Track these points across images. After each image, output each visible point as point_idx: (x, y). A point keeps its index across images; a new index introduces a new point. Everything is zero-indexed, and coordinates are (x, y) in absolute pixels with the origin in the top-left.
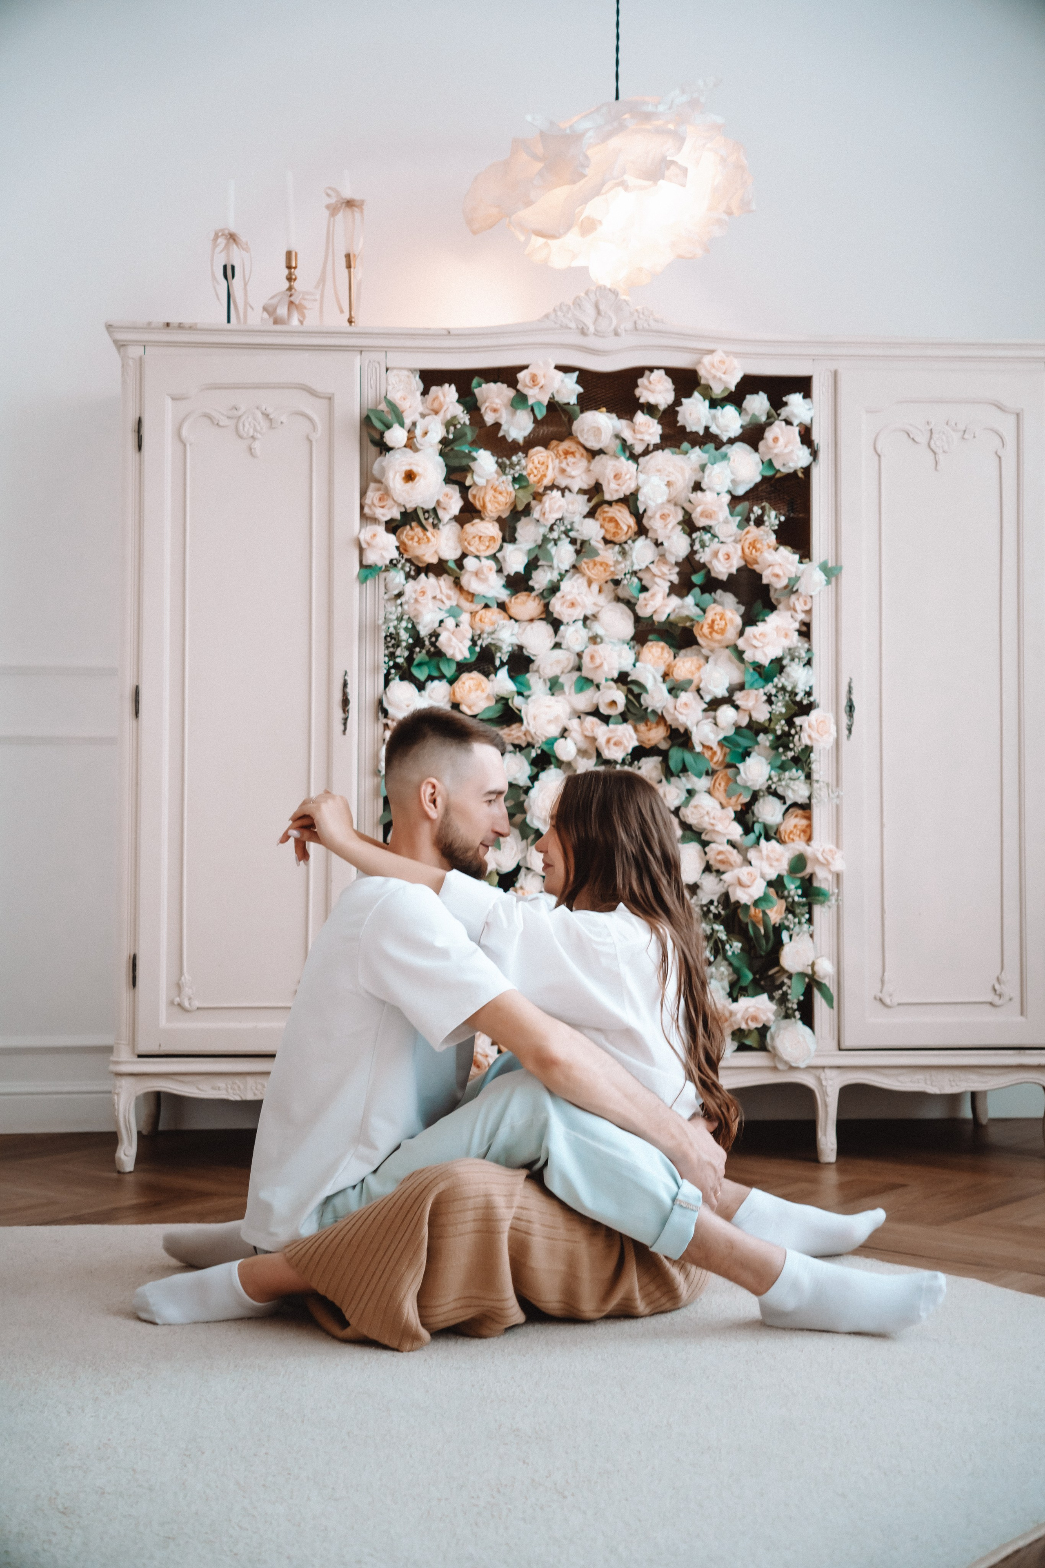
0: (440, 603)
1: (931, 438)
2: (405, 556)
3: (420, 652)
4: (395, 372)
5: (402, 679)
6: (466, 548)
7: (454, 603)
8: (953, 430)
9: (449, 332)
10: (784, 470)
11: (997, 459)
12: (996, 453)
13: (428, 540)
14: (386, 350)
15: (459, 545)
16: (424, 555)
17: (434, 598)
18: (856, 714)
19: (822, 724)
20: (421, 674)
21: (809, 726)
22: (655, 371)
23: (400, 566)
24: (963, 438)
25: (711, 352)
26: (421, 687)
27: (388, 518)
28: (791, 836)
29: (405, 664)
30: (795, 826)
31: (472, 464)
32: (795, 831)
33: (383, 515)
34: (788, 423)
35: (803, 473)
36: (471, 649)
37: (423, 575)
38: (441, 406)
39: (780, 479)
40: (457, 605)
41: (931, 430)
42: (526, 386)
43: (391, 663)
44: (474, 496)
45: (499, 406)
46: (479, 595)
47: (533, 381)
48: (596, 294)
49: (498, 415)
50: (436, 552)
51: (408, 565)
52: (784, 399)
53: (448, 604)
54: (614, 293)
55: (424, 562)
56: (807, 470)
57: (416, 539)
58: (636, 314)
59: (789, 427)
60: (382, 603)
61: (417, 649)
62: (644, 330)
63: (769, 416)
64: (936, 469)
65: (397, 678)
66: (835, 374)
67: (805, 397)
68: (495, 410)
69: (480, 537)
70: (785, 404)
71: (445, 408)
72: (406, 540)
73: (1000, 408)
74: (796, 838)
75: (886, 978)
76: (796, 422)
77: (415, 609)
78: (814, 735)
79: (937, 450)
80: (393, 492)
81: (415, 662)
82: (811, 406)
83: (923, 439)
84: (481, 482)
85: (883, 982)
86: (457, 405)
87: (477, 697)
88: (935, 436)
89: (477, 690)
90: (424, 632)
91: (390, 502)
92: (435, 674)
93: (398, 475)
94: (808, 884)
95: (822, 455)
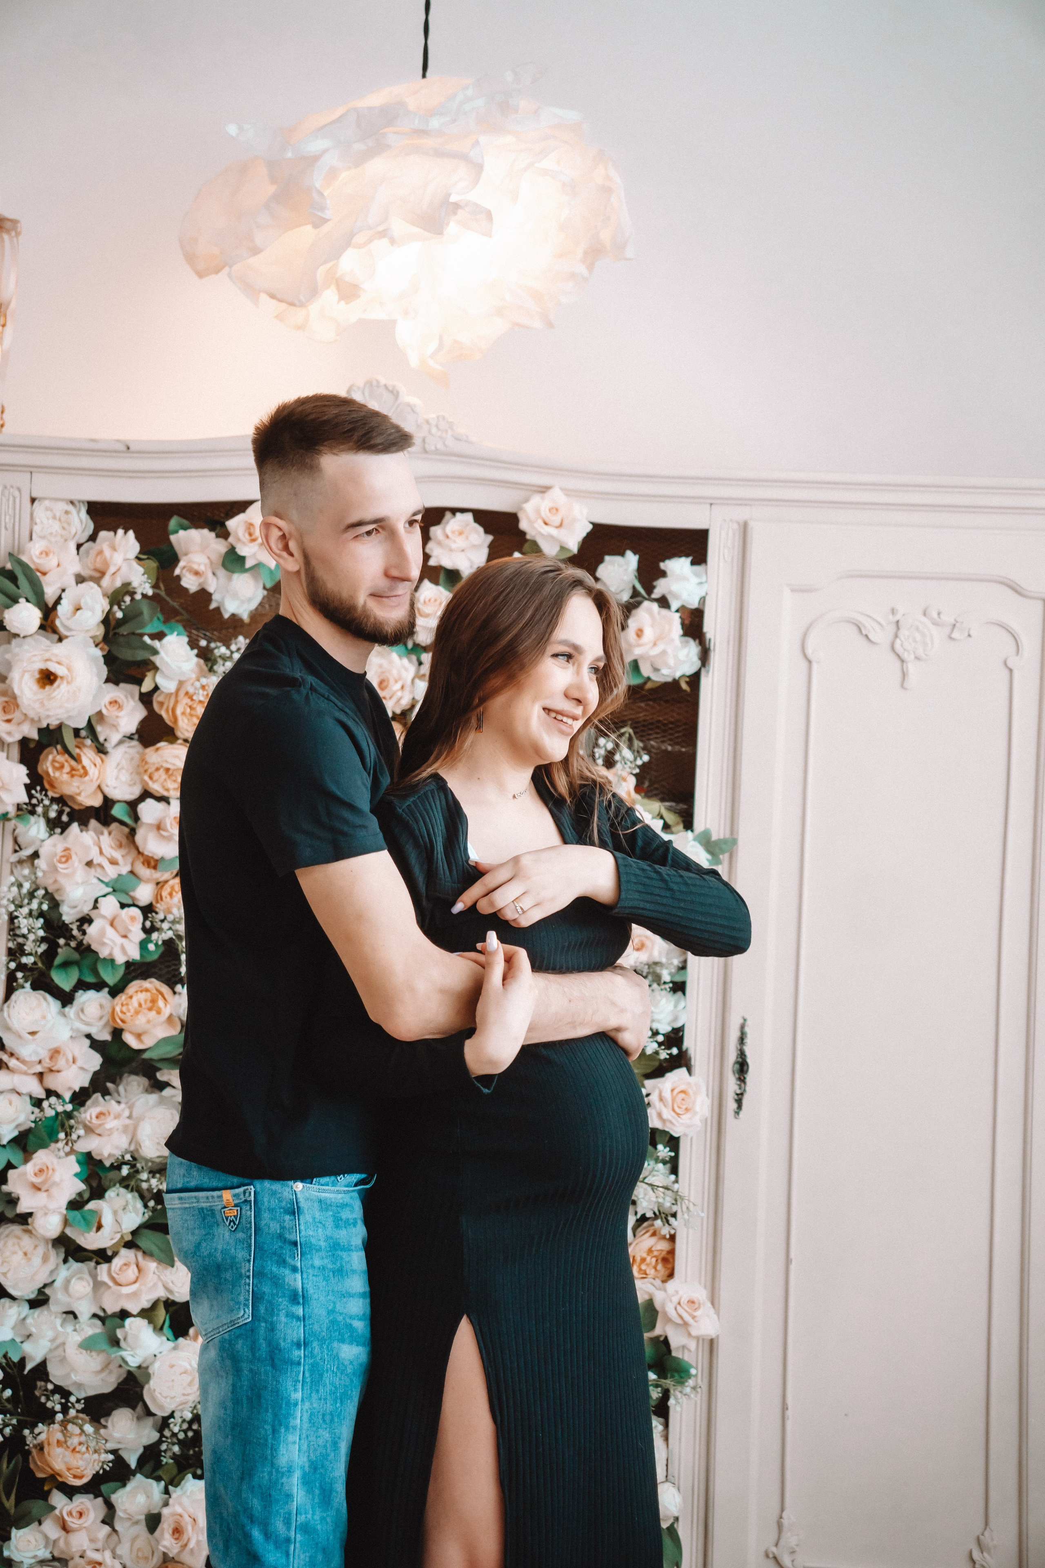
0: (99, 870)
1: (896, 636)
2: (50, 794)
3: (67, 944)
4: (47, 503)
5: (34, 987)
6: (147, 784)
7: (125, 869)
8: (934, 624)
9: (128, 448)
10: (657, 678)
11: (1006, 673)
12: (1005, 663)
13: (86, 773)
14: (31, 470)
15: (137, 778)
16: (79, 794)
17: (89, 864)
18: (750, 1077)
19: (682, 1096)
20: (64, 980)
21: (661, 1099)
22: (458, 514)
23: (39, 810)
24: (950, 638)
25: (544, 490)
26: (66, 999)
27: (18, 737)
28: (643, 1267)
29: (40, 965)
30: (650, 1251)
31: (153, 658)
32: (648, 1259)
33: (9, 733)
34: (664, 602)
35: (687, 683)
36: (143, 945)
37: (75, 826)
38: (107, 564)
39: (652, 691)
40: (132, 872)
41: (898, 622)
42: (239, 540)
43: (13, 965)
44: (161, 704)
45: (202, 568)
46: (162, 858)
47: (250, 535)
48: (363, 394)
49: (201, 580)
50: (99, 787)
51: (55, 807)
52: (662, 565)
53: (112, 872)
54: (392, 392)
55: (81, 805)
56: (695, 680)
57: (67, 769)
58: (426, 427)
59: (664, 612)
60: (6, 868)
61: (62, 941)
62: (437, 452)
63: (635, 593)
64: (902, 686)
65: (28, 985)
66: (745, 528)
67: (693, 563)
68: (197, 573)
69: (167, 770)
70: (663, 574)
71: (112, 570)
72: (50, 770)
73: (1017, 590)
74: (651, 1272)
75: (785, 1522)
76: (675, 605)
77: (55, 881)
78: (667, 1114)
79: (905, 656)
80: (19, 701)
81: (58, 961)
82: (704, 579)
83: (881, 636)
84: (167, 685)
85: (780, 1526)
86: (135, 564)
87: (149, 1022)
88: (903, 633)
89: (150, 1009)
90: (69, 915)
91: (17, 716)
92: (90, 979)
93: (27, 676)
94: (664, 1349)
95: (716, 658)
